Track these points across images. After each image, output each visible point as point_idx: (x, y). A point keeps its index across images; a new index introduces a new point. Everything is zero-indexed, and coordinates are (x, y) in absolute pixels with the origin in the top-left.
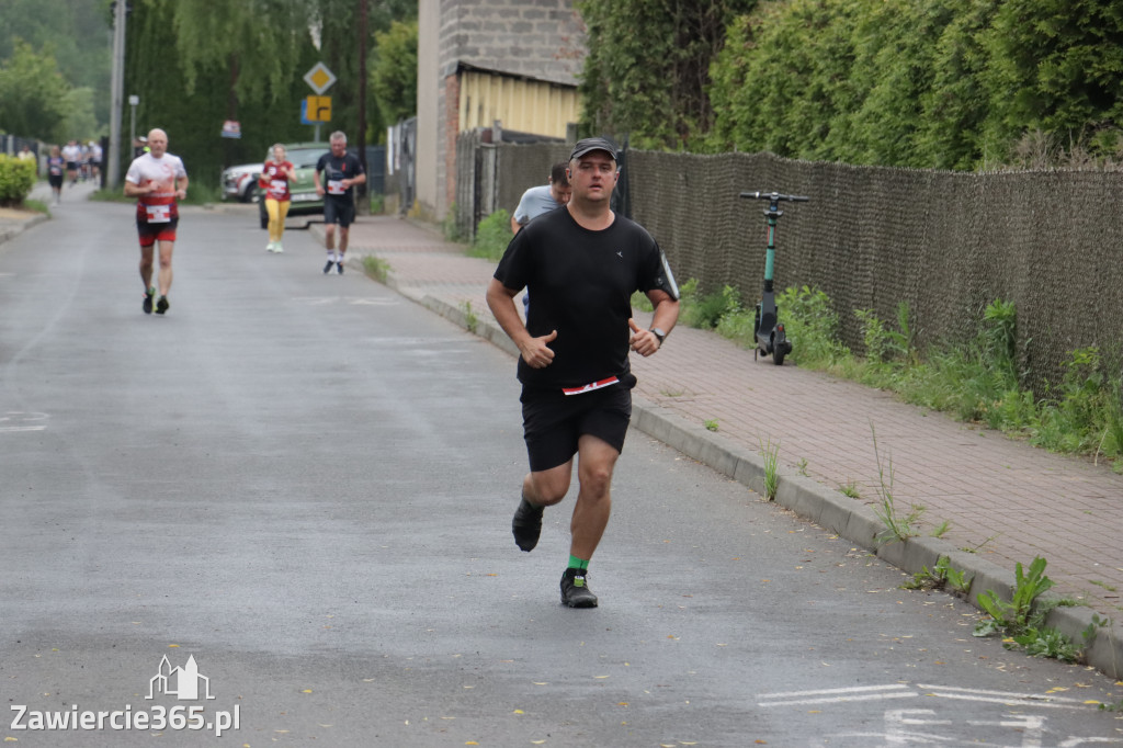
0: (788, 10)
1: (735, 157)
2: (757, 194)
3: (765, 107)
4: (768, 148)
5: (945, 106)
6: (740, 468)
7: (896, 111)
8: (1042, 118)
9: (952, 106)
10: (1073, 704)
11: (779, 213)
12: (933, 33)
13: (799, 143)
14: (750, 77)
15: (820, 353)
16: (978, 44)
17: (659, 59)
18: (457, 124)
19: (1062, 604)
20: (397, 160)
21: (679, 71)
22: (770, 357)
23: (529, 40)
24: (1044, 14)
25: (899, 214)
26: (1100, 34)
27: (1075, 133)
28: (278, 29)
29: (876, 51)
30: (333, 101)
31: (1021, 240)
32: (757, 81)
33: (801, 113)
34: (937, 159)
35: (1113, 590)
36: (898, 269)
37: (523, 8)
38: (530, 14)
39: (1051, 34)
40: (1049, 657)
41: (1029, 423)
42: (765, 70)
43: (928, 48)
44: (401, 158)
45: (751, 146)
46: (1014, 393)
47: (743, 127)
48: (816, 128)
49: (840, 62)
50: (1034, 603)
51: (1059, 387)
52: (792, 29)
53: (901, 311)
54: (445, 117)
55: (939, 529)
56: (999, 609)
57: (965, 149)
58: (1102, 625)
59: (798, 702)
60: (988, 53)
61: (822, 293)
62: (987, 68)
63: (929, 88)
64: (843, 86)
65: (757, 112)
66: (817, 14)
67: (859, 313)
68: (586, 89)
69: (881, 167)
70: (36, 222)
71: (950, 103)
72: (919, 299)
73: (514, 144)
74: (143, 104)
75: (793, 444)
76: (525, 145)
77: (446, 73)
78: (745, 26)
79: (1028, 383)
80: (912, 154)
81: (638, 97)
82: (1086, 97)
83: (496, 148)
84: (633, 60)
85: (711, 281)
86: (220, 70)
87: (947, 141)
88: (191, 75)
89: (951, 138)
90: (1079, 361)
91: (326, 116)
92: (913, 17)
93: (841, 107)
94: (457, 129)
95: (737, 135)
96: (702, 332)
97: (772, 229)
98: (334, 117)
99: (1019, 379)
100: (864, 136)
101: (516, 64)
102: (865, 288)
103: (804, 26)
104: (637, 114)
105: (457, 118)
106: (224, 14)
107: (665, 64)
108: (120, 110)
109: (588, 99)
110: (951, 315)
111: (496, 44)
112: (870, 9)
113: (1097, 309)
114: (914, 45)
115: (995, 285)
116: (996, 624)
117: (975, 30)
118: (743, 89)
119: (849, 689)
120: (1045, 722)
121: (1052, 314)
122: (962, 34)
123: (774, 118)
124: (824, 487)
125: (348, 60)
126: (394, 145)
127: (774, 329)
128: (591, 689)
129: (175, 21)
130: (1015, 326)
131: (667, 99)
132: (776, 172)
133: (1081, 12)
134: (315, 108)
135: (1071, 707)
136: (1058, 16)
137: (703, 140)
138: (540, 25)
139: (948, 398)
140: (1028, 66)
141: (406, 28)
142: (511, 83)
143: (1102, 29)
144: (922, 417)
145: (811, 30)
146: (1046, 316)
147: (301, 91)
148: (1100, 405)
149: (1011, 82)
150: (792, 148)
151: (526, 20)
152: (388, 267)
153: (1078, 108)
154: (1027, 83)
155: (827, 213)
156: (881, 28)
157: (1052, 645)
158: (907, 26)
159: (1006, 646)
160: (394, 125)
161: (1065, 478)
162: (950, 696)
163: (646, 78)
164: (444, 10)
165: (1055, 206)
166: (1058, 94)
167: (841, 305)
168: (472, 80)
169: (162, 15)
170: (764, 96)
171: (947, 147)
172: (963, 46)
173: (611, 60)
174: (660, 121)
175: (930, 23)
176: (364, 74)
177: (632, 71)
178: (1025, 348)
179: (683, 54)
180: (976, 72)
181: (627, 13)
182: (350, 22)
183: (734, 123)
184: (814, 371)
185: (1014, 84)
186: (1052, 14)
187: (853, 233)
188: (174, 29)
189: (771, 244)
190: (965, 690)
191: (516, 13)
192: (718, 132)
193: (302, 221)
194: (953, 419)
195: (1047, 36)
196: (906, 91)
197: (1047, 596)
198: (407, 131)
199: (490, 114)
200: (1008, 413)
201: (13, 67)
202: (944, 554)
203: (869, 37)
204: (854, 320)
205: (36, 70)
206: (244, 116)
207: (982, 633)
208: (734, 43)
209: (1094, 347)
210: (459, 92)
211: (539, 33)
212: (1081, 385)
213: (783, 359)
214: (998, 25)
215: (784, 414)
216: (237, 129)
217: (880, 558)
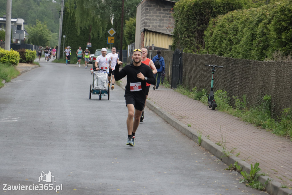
0: (224, 17)
1: (207, 55)
2: (209, 65)
3: (217, 42)
4: (217, 53)
5: (259, 44)
6: (194, 137)
7: (247, 45)
8: (282, 48)
9: (261, 44)
11: (215, 70)
12: (257, 24)
13: (225, 52)
14: (213, 34)
15: (224, 107)
16: (268, 28)
17: (192, 29)
18: (143, 45)
19: (262, 175)
20: (130, 54)
21: (198, 33)
22: (211, 108)
23: (163, 23)
24: (283, 20)
25: (245, 72)
27: (289, 53)
28: (101, 19)
29: (243, 29)
30: (115, 38)
31: (273, 79)
32: (215, 36)
33: (225, 44)
34: (257, 58)
35: (277, 172)
36: (244, 86)
37: (162, 15)
38: (164, 17)
39: (285, 26)
40: (256, 189)
41: (273, 127)
42: (217, 33)
43: (256, 29)
44: (131, 53)
45: (213, 52)
46: (269, 119)
47: (211, 47)
48: (228, 49)
49: (235, 31)
50: (255, 175)
51: (280, 118)
52: (224, 22)
53: (244, 97)
54: (141, 43)
55: (237, 154)
56: (246, 176)
57: (263, 55)
58: (270, 181)
60: (270, 30)
61: (226, 92)
62: (269, 34)
63: (256, 39)
64: (235, 38)
65: (215, 44)
66: (230, 19)
67: (234, 97)
68: (174, 36)
69: (241, 59)
70: (35, 67)
71: (260, 43)
72: (249, 94)
74: (67, 38)
75: (209, 131)
77: (141, 31)
78: (213, 21)
79: (274, 117)
80: (250, 56)
81: (186, 39)
83: (152, 51)
84: (186, 29)
85: (201, 88)
86: (87, 29)
87: (259, 53)
88: (79, 30)
90: (285, 111)
91: (113, 42)
92: (252, 20)
93: (234, 43)
94: (143, 46)
95: (210, 50)
96: (196, 101)
97: (213, 74)
98: (115, 42)
99: (271, 116)
100: (239, 51)
101: (160, 30)
102: (237, 91)
103: (227, 22)
104: (186, 44)
105: (144, 43)
106: (88, 15)
107: (194, 31)
108: (61, 39)
109: (175, 40)
110: (256, 98)
111: (155, 24)
112: (243, 18)
113: (290, 98)
114: (252, 28)
115: (266, 91)
116: (245, 180)
117: (267, 24)
118: (212, 38)
121: (280, 99)
122: (264, 25)
124: (213, 143)
125: (119, 27)
126: (129, 50)
127: (213, 101)
129: (75, 16)
130: (271, 102)
131: (194, 40)
132: (216, 59)
134: (110, 40)
136: (287, 21)
137: (202, 51)
138: (166, 20)
139: (254, 120)
140: (279, 34)
141: (133, 20)
142: (158, 35)
144: (246, 125)
145: (229, 23)
146: (278, 100)
147: (107, 35)
148: (289, 123)
149: (275, 38)
150: (223, 53)
151: (163, 18)
154: (279, 38)
155: (228, 71)
156: (245, 23)
157: (257, 186)
158: (251, 23)
159: (246, 186)
160: (129, 45)
161: (277, 142)
163: (189, 34)
164: (142, 15)
165: (281, 71)
166: (287, 41)
167: (230, 95)
168: (148, 33)
169: (72, 14)
170: (217, 40)
171: (258, 55)
172: (264, 28)
173: (180, 29)
174: (192, 45)
175: (256, 22)
176: (122, 31)
177: (185, 32)
178: (273, 108)
179: (199, 28)
180: (267, 35)
181: (185, 17)
182: (120, 18)
183: (209, 46)
184: (222, 112)
186: (286, 21)
187: (234, 76)
188: (75, 18)
189: (213, 78)
191: (160, 16)
192: (206, 48)
195: (284, 26)
196: (250, 39)
197: (259, 173)
198: (132, 46)
199: (152, 42)
200: (268, 125)
201: (36, 27)
202: (237, 161)
203: (241, 25)
204: (233, 99)
205: (42, 28)
206: (92, 41)
207: (241, 182)
208: (211, 25)
209: (289, 108)
210: (144, 36)
211: (166, 22)
212: (286, 118)
213: (215, 109)
214: (273, 23)
215: (210, 123)
216: (91, 45)
217: (223, 161)
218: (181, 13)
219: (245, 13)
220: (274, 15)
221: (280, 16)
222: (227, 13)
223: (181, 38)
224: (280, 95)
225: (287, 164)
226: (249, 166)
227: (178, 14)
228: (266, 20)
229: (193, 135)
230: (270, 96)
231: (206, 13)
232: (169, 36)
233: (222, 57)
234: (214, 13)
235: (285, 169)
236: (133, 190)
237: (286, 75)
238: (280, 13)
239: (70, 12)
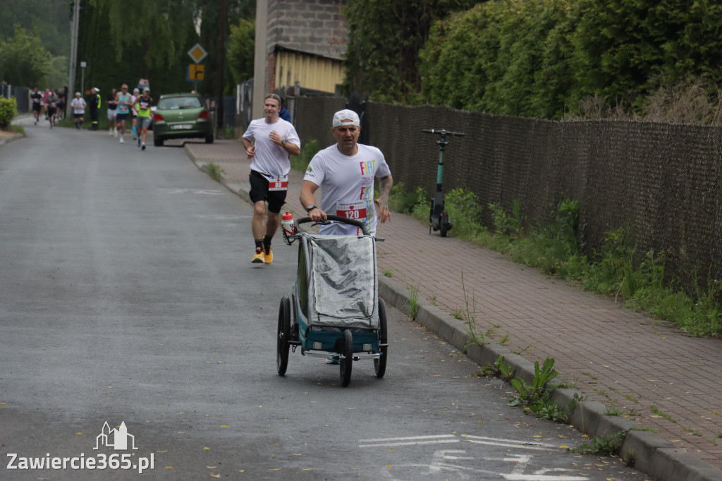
0: (464, 17)
1: (427, 107)
2: (433, 131)
3: (449, 77)
4: (450, 102)
5: (548, 79)
6: (399, 300)
7: (520, 82)
8: (603, 88)
9: (553, 79)
10: (552, 448)
11: (446, 143)
12: (543, 34)
13: (468, 100)
14: (441, 57)
15: (469, 229)
16: (569, 42)
17: (391, 46)
18: (274, 84)
19: (561, 386)
20: (242, 105)
21: (403, 54)
22: (439, 232)
23: (321, 32)
24: (605, 24)
25: (516, 145)
26: (639, 37)
27: (619, 100)
28: (172, 22)
29: (511, 44)
30: (205, 68)
31: (583, 162)
32: (445, 61)
34: (543, 112)
35: (595, 379)
36: (515, 179)
37: (317, 13)
38: (322, 17)
39: (610, 36)
40: (548, 419)
41: (583, 275)
42: (450, 55)
43: (541, 44)
44: (244, 104)
45: (441, 101)
46: (575, 257)
47: (437, 89)
48: (477, 92)
49: (492, 50)
50: (545, 386)
51: (601, 254)
52: (466, 30)
53: (515, 204)
54: (268, 79)
55: (503, 339)
56: (525, 389)
58: (579, 400)
59: (384, 445)
60: (574, 47)
61: (472, 193)
62: (572, 56)
63: (540, 68)
64: (492, 65)
65: (445, 80)
66: (480, 21)
67: (491, 206)
68: (347, 63)
69: (507, 116)
70: (14, 139)
71: (551, 78)
72: (526, 198)
73: (305, 96)
74: (89, 67)
75: (435, 286)
76: (311, 97)
77: (269, 52)
78: (440, 27)
79: (584, 251)
80: (529, 108)
81: (377, 69)
82: (629, 76)
83: (295, 99)
84: (375, 46)
86: (137, 47)
87: (549, 101)
88: (120, 50)
89: (551, 99)
90: (611, 238)
91: (201, 77)
92: (532, 24)
93: (490, 78)
94: (274, 86)
95: (433, 95)
96: (403, 215)
97: (441, 154)
98: (206, 78)
99: (579, 248)
100: (502, 97)
101: (312, 47)
102: (497, 190)
103: (472, 28)
104: (376, 79)
105: (274, 80)
106: (139, 12)
107: (394, 49)
108: (75, 70)
109: (349, 71)
110: (543, 208)
111: (300, 35)
112: (509, 18)
113: (623, 206)
114: (532, 42)
115: (567, 190)
116: (522, 399)
117: (566, 33)
118: (437, 66)
119: (418, 437)
120: (531, 458)
121: (599, 209)
122: (559, 35)
123: (453, 85)
124: (444, 313)
125: (215, 43)
126: (240, 96)
127: (441, 215)
128: (257, 435)
129: (111, 17)
130: (578, 217)
131: (395, 70)
132: (449, 117)
133: (628, 23)
134: (195, 71)
135: (550, 450)
136: (614, 26)
137: (415, 96)
138: (327, 23)
139: (539, 259)
140: (595, 56)
141: (249, 24)
142: (308, 60)
143: (641, 34)
144: (521, 271)
145: (476, 30)
146: (595, 210)
147: (186, 61)
148: (621, 265)
149: (585, 65)
150: (464, 103)
151: (319, 20)
152: (223, 171)
153: (625, 83)
154: (595, 66)
155: (477, 143)
156: (515, 30)
157: (550, 412)
158: (529, 29)
159: (525, 412)
160: (240, 84)
161: (594, 310)
162: (479, 442)
163: (382, 57)
164: (269, 12)
165: (601, 142)
166: (613, 73)
167: (483, 201)
168: (284, 56)
169: (100, 12)
170: (449, 70)
171: (549, 104)
172: (560, 43)
173: (361, 46)
174: (391, 84)
175: (541, 28)
176: (223, 51)
177: (374, 53)
178: (583, 229)
179: (406, 43)
180: (567, 58)
181: (371, 17)
182: (216, 19)
183: (432, 87)
184: (464, 241)
185: (588, 66)
186: (610, 24)
187: (491, 156)
188: (109, 21)
189: (441, 161)
190: (489, 439)
191: (313, 16)
192: (423, 91)
193: (181, 142)
194: (539, 272)
195: (607, 37)
196: (526, 69)
197: (553, 381)
198: (248, 87)
199: (295, 78)
200: (571, 269)
201: (14, 42)
202: (502, 355)
203: (508, 36)
204: (489, 210)
205: (28, 44)
206: (152, 76)
207: (513, 404)
208: (434, 37)
209: (621, 229)
210: (275, 64)
211: (327, 28)
212: (613, 253)
213: (446, 233)
214: (579, 30)
215: (436, 267)
216: (148, 84)
217: (468, 357)
218: (364, 7)
219: (514, 7)
220: (583, 11)
221: (597, 15)
222: (472, 6)
223: (364, 66)
224: (600, 200)
225: (619, 359)
226: (530, 368)
227: (356, 11)
228: (563, 24)
229: (397, 295)
230: (576, 202)
231: (423, 8)
232: (335, 62)
233: (463, 110)
234: (442, 6)
235: (613, 371)
236: (259, 427)
237: (614, 153)
238: (596, 5)
239: (95, 5)
